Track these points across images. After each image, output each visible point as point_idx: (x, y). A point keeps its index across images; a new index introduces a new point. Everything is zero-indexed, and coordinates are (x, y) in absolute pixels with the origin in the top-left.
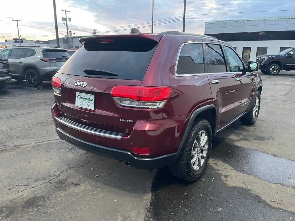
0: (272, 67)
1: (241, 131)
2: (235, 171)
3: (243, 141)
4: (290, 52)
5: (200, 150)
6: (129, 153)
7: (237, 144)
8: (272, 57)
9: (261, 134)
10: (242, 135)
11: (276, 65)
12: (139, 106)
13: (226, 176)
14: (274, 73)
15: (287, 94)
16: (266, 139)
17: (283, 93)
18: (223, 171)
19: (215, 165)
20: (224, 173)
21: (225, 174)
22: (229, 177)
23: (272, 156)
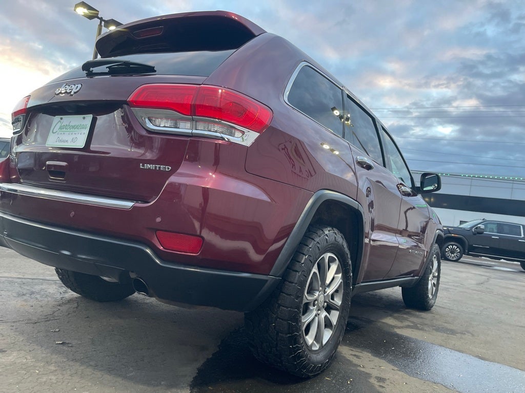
0: (449, 247)
1: (405, 316)
2: (400, 373)
3: (413, 330)
4: (479, 226)
5: (325, 302)
6: (148, 251)
7: (399, 331)
8: (448, 230)
9: (446, 325)
10: (408, 320)
11: (456, 244)
12: (190, 131)
13: (380, 379)
14: (453, 258)
15: (482, 284)
16: (457, 333)
17: (474, 282)
18: (373, 370)
19: (355, 358)
20: (375, 373)
21: (378, 375)
22: (388, 382)
23: (477, 359)
